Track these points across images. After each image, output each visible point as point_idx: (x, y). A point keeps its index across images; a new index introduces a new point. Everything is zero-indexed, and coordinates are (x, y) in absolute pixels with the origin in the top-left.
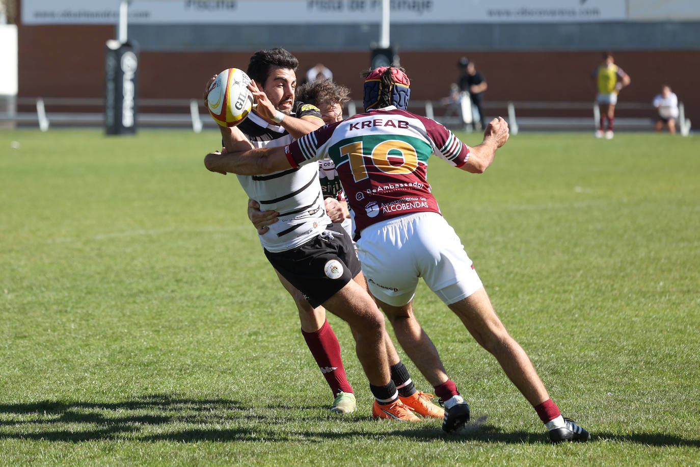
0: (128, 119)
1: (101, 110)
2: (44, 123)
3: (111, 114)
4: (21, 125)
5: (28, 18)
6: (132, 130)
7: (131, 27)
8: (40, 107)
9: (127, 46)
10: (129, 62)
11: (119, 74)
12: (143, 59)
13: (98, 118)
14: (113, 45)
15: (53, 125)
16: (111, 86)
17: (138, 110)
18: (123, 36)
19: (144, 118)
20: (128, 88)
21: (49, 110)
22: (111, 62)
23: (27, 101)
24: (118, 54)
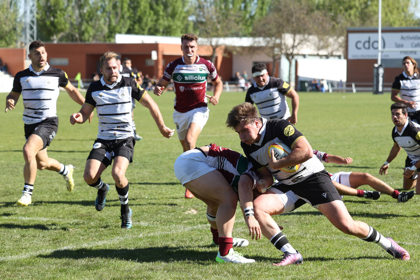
0: (380, 89)
1: (372, 86)
2: (354, 90)
3: (375, 87)
4: (347, 91)
5: (350, 57)
6: (382, 93)
7: (382, 60)
8: (353, 85)
9: (380, 66)
10: (381, 71)
11: (378, 75)
12: (386, 70)
13: (371, 89)
14: (376, 65)
15: (357, 91)
16: (375, 79)
17: (384, 86)
18: (379, 62)
19: (386, 89)
20: (381, 79)
21: (356, 86)
22: (375, 71)
23: (349, 84)
24: (378, 68)
